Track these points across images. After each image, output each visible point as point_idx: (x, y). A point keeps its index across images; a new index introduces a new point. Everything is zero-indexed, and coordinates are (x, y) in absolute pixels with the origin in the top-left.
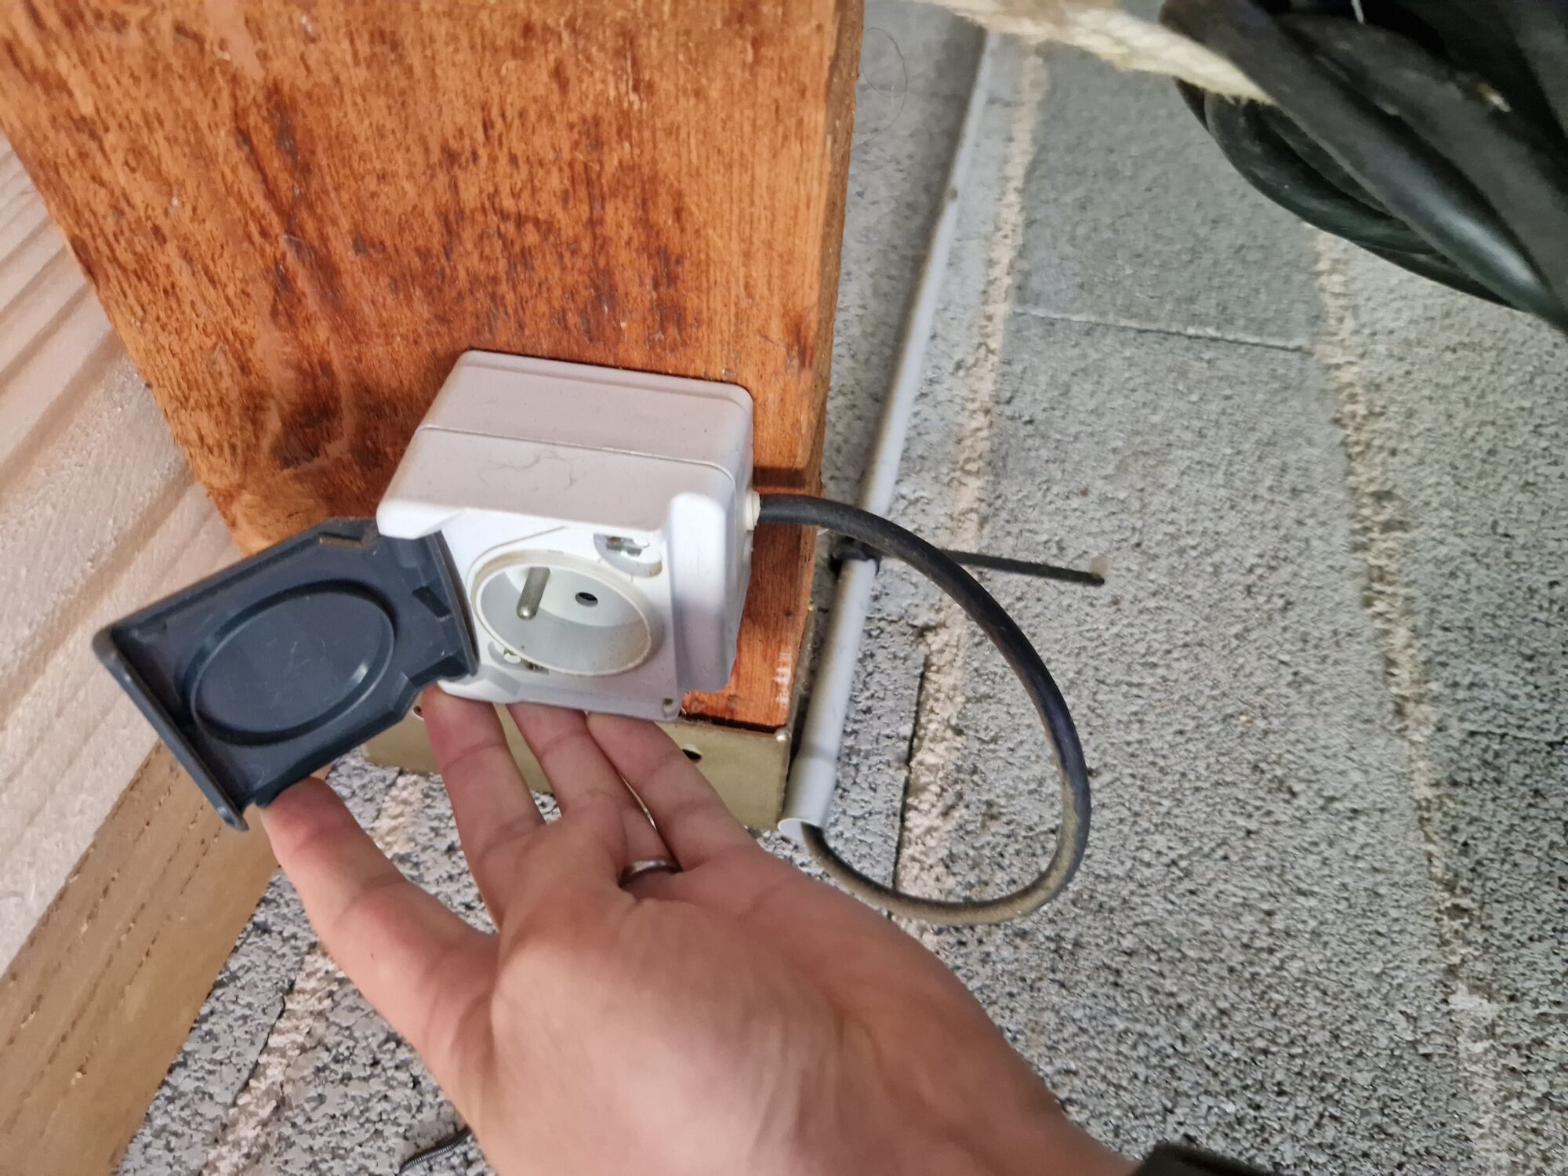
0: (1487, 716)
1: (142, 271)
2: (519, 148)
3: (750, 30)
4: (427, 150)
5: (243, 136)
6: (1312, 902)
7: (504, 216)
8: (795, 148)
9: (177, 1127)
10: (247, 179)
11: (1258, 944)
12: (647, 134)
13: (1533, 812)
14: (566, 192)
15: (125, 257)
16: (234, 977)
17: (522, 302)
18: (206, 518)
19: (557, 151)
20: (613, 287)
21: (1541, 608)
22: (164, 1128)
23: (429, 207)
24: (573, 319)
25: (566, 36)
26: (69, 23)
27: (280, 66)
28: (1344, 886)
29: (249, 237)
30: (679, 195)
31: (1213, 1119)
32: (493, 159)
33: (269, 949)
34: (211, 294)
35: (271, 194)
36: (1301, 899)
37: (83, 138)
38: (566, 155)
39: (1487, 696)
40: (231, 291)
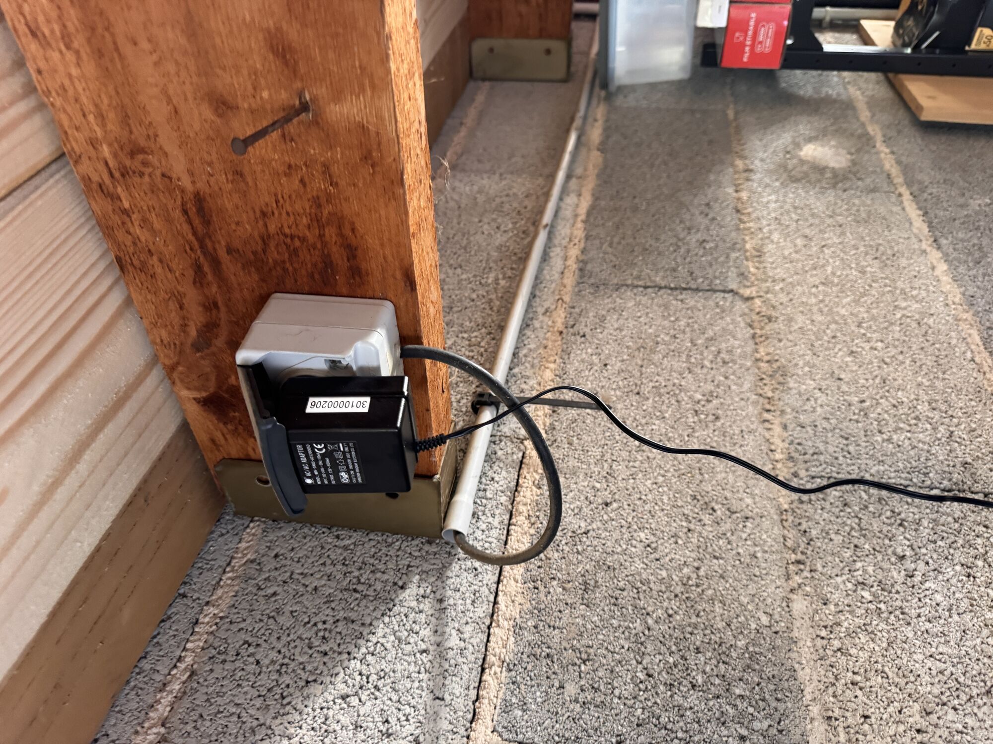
0: (820, 468)
1: (143, 268)
2: (289, 209)
3: (370, 162)
4: (254, 212)
5: (185, 212)
6: (721, 561)
7: (286, 236)
8: (393, 203)
9: (141, 685)
10: (186, 228)
11: (690, 582)
12: (337, 201)
13: (842, 514)
14: (309, 225)
15: (136, 262)
16: (169, 618)
17: (295, 270)
18: (162, 381)
19: (304, 210)
20: (331, 262)
21: (854, 414)
22: (135, 686)
23: (256, 234)
24: (317, 276)
25: (304, 168)
26: (123, 175)
27: (199, 185)
28: (739, 554)
29: (186, 251)
30: (352, 224)
31: (662, 665)
32: (280, 214)
33: (186, 604)
34: (169, 275)
35: (195, 234)
36: (715, 561)
37: (125, 217)
38: (308, 211)
39: (822, 458)
40: (177, 275)
